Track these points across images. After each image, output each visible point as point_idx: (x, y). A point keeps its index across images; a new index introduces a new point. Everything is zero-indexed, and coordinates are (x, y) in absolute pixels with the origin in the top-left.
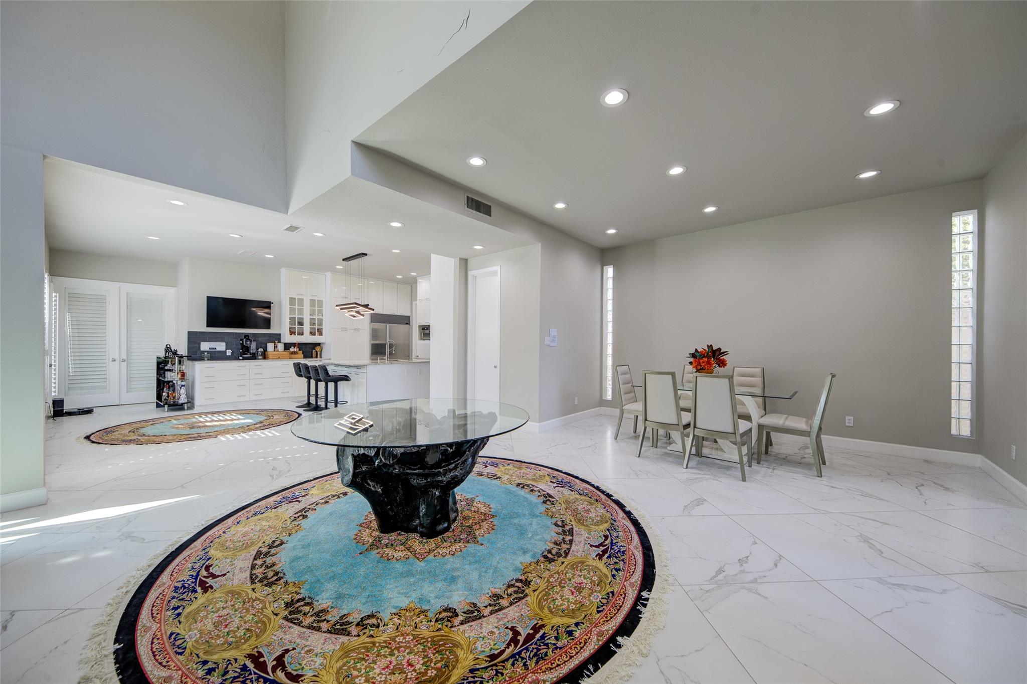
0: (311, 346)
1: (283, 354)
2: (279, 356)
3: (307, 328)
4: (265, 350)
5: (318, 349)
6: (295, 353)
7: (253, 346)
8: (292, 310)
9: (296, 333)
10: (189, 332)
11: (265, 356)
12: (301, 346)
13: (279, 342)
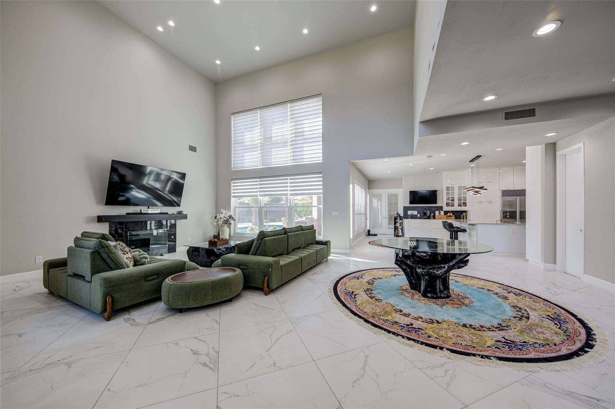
0: (460, 213)
1: (443, 217)
2: (441, 217)
3: (456, 202)
4: (434, 215)
5: (464, 214)
6: (450, 216)
7: (428, 212)
8: (448, 194)
9: (450, 206)
10: (404, 207)
11: (434, 218)
12: (453, 212)
13: (442, 210)
